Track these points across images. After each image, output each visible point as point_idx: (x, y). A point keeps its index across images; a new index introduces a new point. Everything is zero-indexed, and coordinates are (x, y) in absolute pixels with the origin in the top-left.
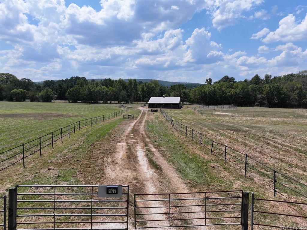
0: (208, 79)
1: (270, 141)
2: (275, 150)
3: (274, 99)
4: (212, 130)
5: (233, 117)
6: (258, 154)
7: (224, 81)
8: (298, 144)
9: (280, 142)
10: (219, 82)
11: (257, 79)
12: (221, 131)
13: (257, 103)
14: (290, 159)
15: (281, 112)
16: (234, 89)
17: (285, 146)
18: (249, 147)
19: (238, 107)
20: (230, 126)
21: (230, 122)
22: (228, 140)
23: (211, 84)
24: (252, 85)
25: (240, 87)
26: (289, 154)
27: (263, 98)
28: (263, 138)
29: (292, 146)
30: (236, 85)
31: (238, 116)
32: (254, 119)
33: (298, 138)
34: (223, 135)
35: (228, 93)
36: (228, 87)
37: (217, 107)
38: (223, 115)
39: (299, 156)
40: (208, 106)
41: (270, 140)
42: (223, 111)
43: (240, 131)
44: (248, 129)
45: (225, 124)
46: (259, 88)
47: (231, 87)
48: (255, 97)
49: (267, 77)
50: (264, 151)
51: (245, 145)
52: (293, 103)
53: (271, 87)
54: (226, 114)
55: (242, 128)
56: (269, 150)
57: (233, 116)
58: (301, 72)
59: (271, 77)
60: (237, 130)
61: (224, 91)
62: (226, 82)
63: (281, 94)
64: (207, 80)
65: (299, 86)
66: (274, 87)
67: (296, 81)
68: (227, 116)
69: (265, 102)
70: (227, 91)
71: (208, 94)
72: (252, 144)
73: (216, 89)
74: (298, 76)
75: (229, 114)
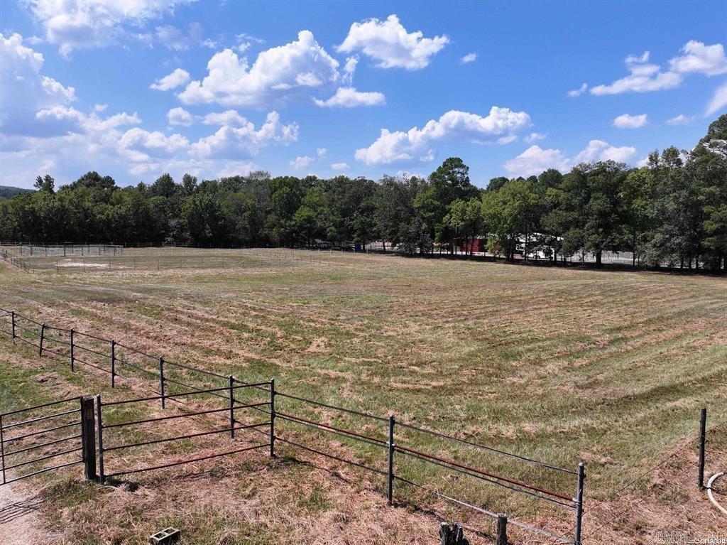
0: (43, 178)
1: (181, 316)
2: (186, 331)
3: (204, 228)
4: (52, 305)
5: (110, 273)
6: (150, 342)
7: (88, 186)
8: (231, 315)
9: (200, 314)
10: (74, 186)
11: (166, 184)
12: (74, 305)
13: (169, 239)
14: (209, 343)
15: (217, 257)
16: (113, 204)
17: (207, 320)
18: (134, 331)
19: (125, 249)
20: (98, 292)
21: (102, 284)
22: (87, 322)
23: (52, 192)
24: (155, 198)
25: (128, 199)
26: (211, 334)
27: (182, 228)
28: (168, 309)
29: (221, 319)
30: (118, 197)
31: (124, 269)
32: (159, 273)
33: (235, 303)
34: (78, 313)
35: (100, 216)
36: (97, 202)
37: (70, 249)
38: (84, 270)
39: (228, 334)
40: (44, 248)
41: (182, 313)
42: (85, 260)
43: (120, 301)
44: (139, 294)
45: (87, 289)
46: (173, 204)
47: (106, 199)
48: (163, 225)
49: (188, 180)
50: (165, 334)
51: (126, 328)
52: (241, 237)
53: (198, 202)
54: (93, 267)
55: (126, 293)
56: (175, 332)
57: (110, 270)
58: (254, 174)
59: (195, 180)
60: (112, 300)
61: (88, 209)
62: (93, 188)
63: (217, 219)
64: (40, 180)
65: (250, 202)
66: (203, 204)
67: (245, 193)
68: (95, 269)
69: (187, 235)
70: (95, 211)
71: (45, 218)
72: (143, 324)
73: (66, 204)
74: (249, 181)
75: (102, 265)
